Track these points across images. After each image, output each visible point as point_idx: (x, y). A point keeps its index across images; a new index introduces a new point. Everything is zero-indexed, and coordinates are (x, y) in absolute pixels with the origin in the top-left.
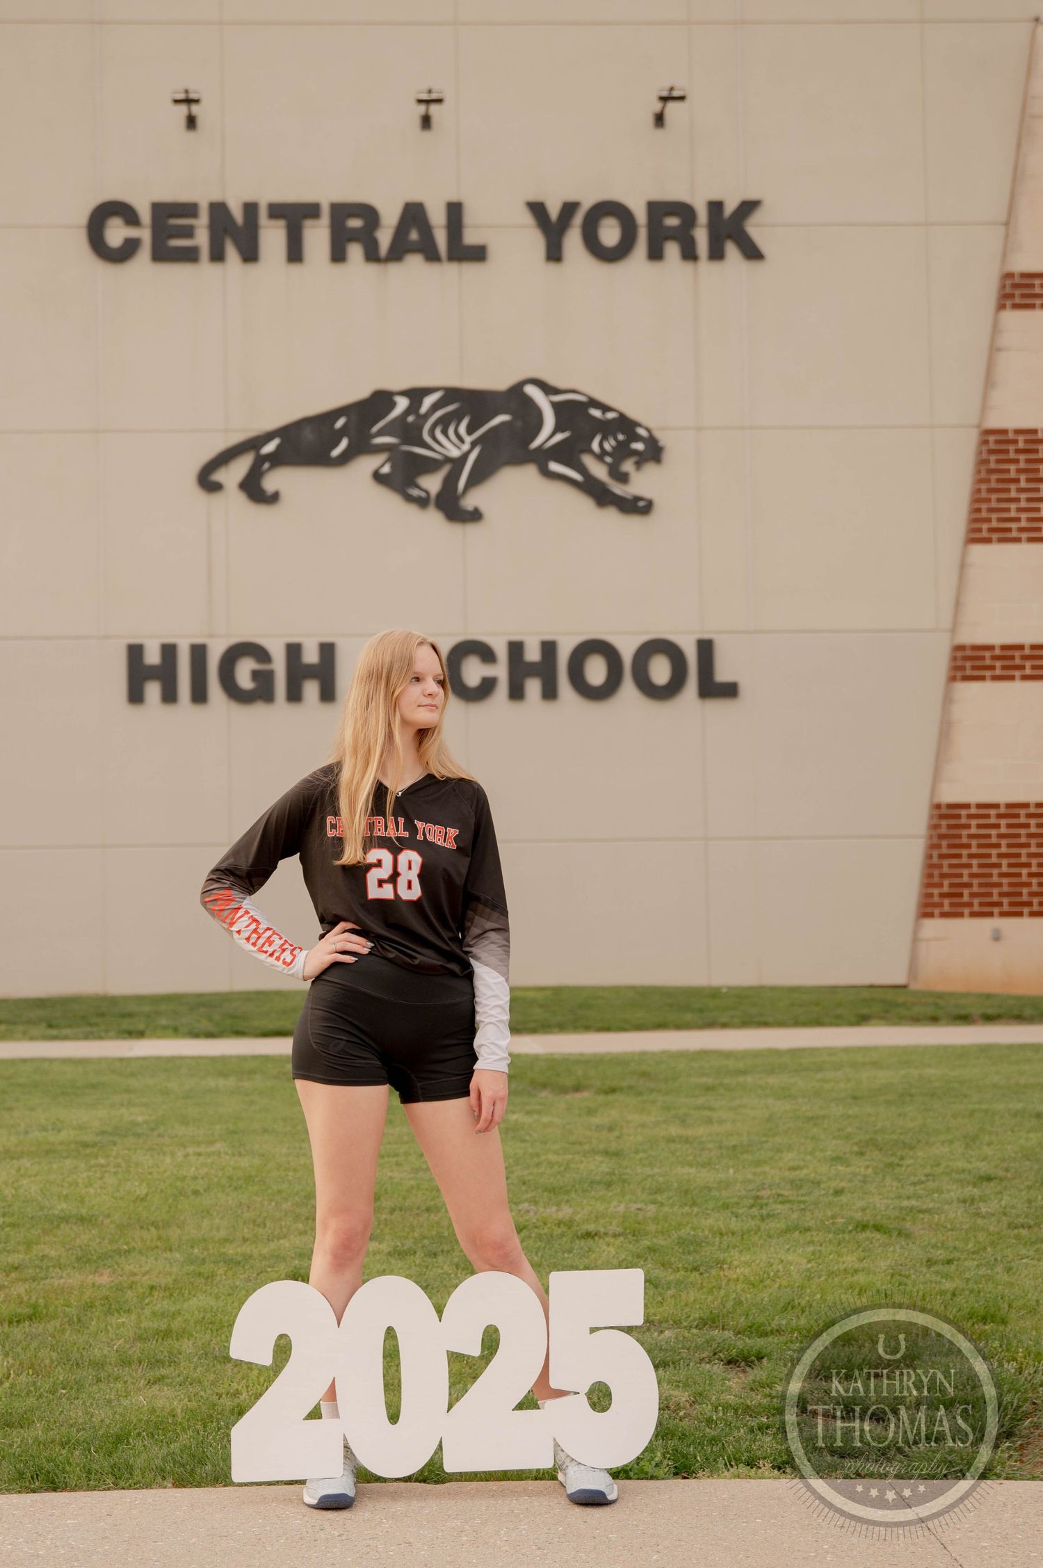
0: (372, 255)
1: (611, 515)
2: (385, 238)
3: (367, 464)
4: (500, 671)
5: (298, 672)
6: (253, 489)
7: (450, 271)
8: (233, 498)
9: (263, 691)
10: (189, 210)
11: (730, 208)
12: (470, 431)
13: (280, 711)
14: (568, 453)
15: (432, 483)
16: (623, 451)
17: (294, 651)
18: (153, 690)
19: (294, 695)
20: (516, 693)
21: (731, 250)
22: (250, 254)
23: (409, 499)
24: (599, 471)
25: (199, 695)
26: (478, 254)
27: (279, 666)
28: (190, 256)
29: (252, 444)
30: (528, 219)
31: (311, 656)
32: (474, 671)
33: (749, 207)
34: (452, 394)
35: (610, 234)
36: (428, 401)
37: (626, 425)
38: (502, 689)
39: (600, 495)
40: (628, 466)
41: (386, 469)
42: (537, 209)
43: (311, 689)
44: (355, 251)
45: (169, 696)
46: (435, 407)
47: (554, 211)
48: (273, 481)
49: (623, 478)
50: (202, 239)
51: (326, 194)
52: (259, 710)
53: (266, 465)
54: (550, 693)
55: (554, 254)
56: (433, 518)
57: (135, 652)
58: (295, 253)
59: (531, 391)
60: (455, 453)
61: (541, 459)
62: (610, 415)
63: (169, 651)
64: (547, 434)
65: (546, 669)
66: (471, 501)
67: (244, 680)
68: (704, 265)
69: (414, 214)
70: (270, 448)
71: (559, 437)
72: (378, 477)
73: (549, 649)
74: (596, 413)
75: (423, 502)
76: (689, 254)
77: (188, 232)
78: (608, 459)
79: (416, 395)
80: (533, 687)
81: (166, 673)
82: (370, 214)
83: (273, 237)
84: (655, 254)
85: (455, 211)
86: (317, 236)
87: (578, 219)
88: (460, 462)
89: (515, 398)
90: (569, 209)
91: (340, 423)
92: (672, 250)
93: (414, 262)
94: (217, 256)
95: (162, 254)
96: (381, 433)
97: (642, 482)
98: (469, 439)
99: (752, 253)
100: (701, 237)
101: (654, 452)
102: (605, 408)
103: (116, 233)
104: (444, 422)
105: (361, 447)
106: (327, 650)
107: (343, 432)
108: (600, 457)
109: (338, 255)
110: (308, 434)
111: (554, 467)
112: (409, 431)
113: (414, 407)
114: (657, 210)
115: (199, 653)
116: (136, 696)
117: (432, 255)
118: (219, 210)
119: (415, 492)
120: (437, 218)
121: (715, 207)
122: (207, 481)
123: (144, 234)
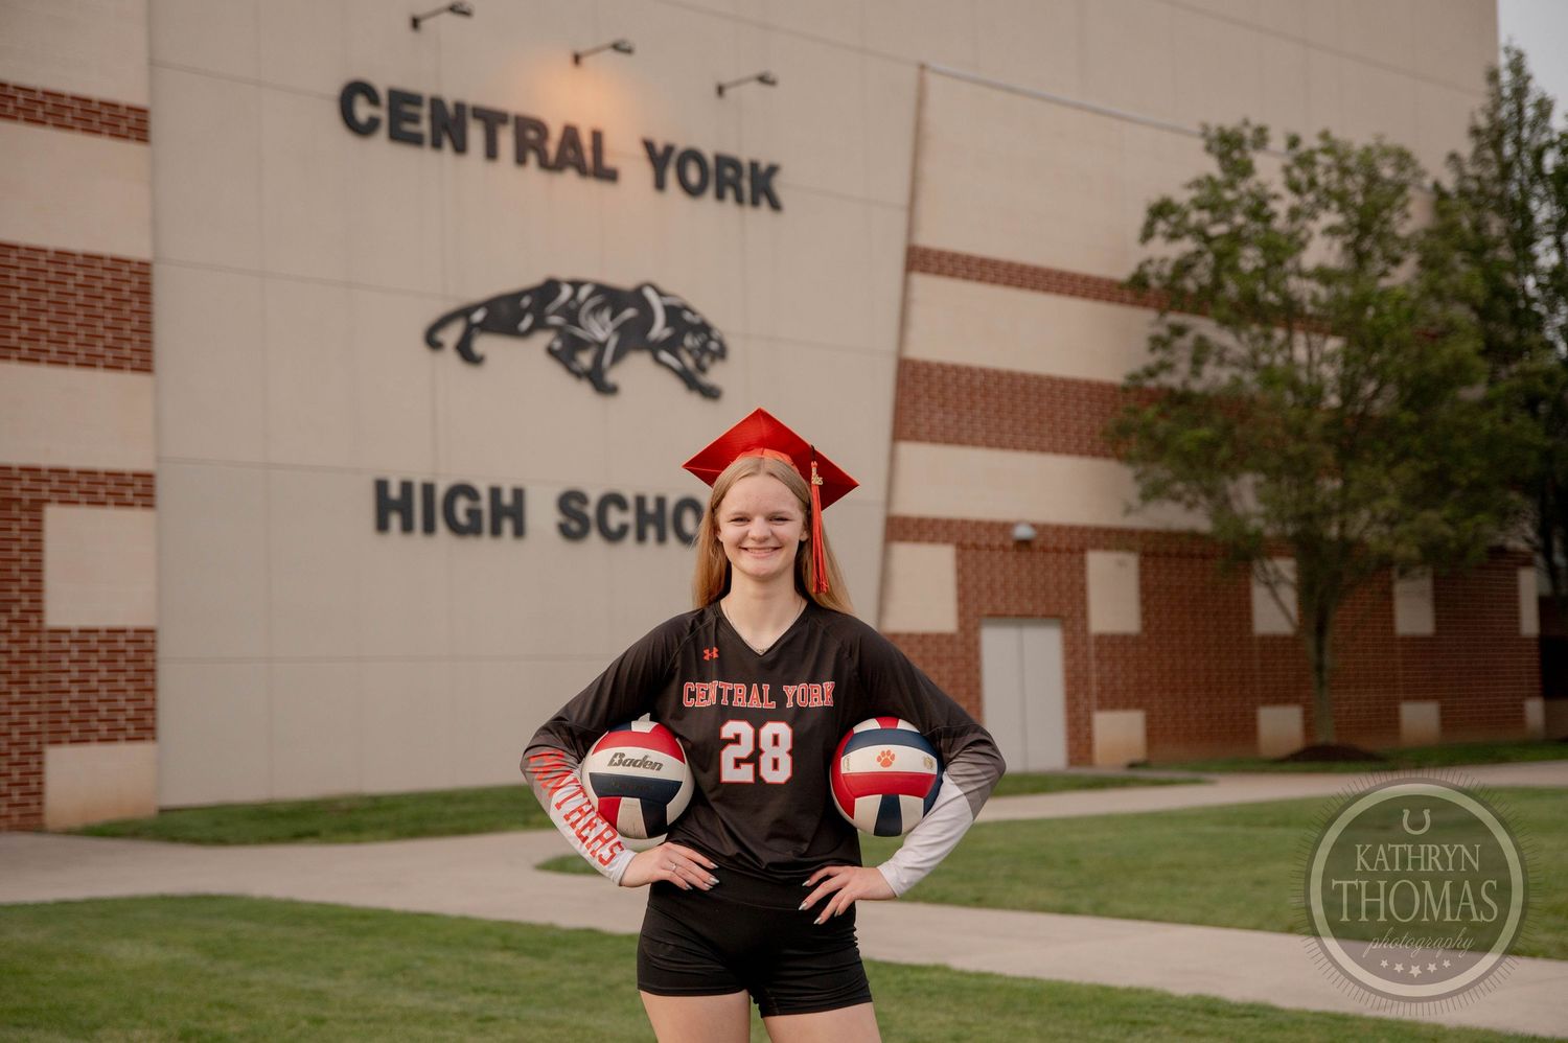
0: (544, 164)
1: (695, 399)
2: (552, 148)
3: (543, 339)
4: (629, 518)
5: (498, 512)
6: (466, 352)
7: (593, 186)
8: (450, 356)
9: (472, 529)
10: (415, 99)
11: (763, 166)
12: (612, 318)
13: (485, 541)
14: (672, 345)
15: (585, 359)
16: (704, 348)
17: (495, 493)
18: (395, 521)
19: (496, 531)
20: (641, 537)
21: (764, 203)
22: (460, 148)
23: (570, 370)
24: (689, 362)
25: (429, 528)
26: (610, 176)
27: (485, 504)
28: (416, 140)
29: (465, 312)
30: (641, 152)
31: (507, 499)
32: (615, 518)
33: (773, 170)
34: (600, 289)
35: (693, 175)
36: (584, 292)
37: (704, 328)
38: (631, 535)
39: (691, 381)
40: (706, 360)
41: (557, 345)
42: (649, 146)
43: (507, 526)
44: (532, 158)
45: (407, 527)
46: (590, 296)
47: (660, 147)
48: (482, 344)
49: (702, 369)
50: (425, 127)
51: (513, 105)
52: (470, 544)
53: (475, 331)
54: (661, 538)
55: (660, 184)
56: (585, 389)
57: (381, 486)
58: (491, 153)
59: (650, 294)
60: (601, 336)
61: (654, 348)
62: (696, 320)
63: (407, 487)
64: (659, 330)
65: (658, 519)
66: (613, 376)
67: (461, 517)
68: (748, 211)
69: (570, 135)
70: (478, 316)
71: (667, 333)
72: (551, 351)
73: (661, 502)
74: (687, 316)
75: (578, 375)
76: (739, 200)
77: (415, 119)
78: (697, 353)
79: (576, 285)
80: (651, 532)
81: (404, 507)
82: (541, 128)
83: (475, 134)
84: (720, 196)
85: (597, 137)
86: (506, 139)
87: (673, 160)
88: (602, 346)
89: (637, 297)
90: (669, 149)
91: (526, 301)
92: (730, 194)
93: (570, 176)
94: (437, 144)
95: (397, 136)
96: (555, 313)
97: (715, 375)
98: (610, 326)
99: (775, 205)
100: (746, 185)
101: (721, 354)
102: (694, 313)
103: (363, 111)
104: (596, 310)
105: (540, 324)
106: (519, 494)
107: (528, 310)
108: (690, 351)
109: (521, 160)
110: (504, 309)
111: (665, 356)
112: (571, 314)
113: (574, 296)
114: (723, 161)
115: (428, 489)
116: (382, 525)
117: (582, 171)
118: (437, 104)
119: (575, 366)
120: (586, 141)
121: (754, 166)
122: (432, 341)
123: (382, 113)
